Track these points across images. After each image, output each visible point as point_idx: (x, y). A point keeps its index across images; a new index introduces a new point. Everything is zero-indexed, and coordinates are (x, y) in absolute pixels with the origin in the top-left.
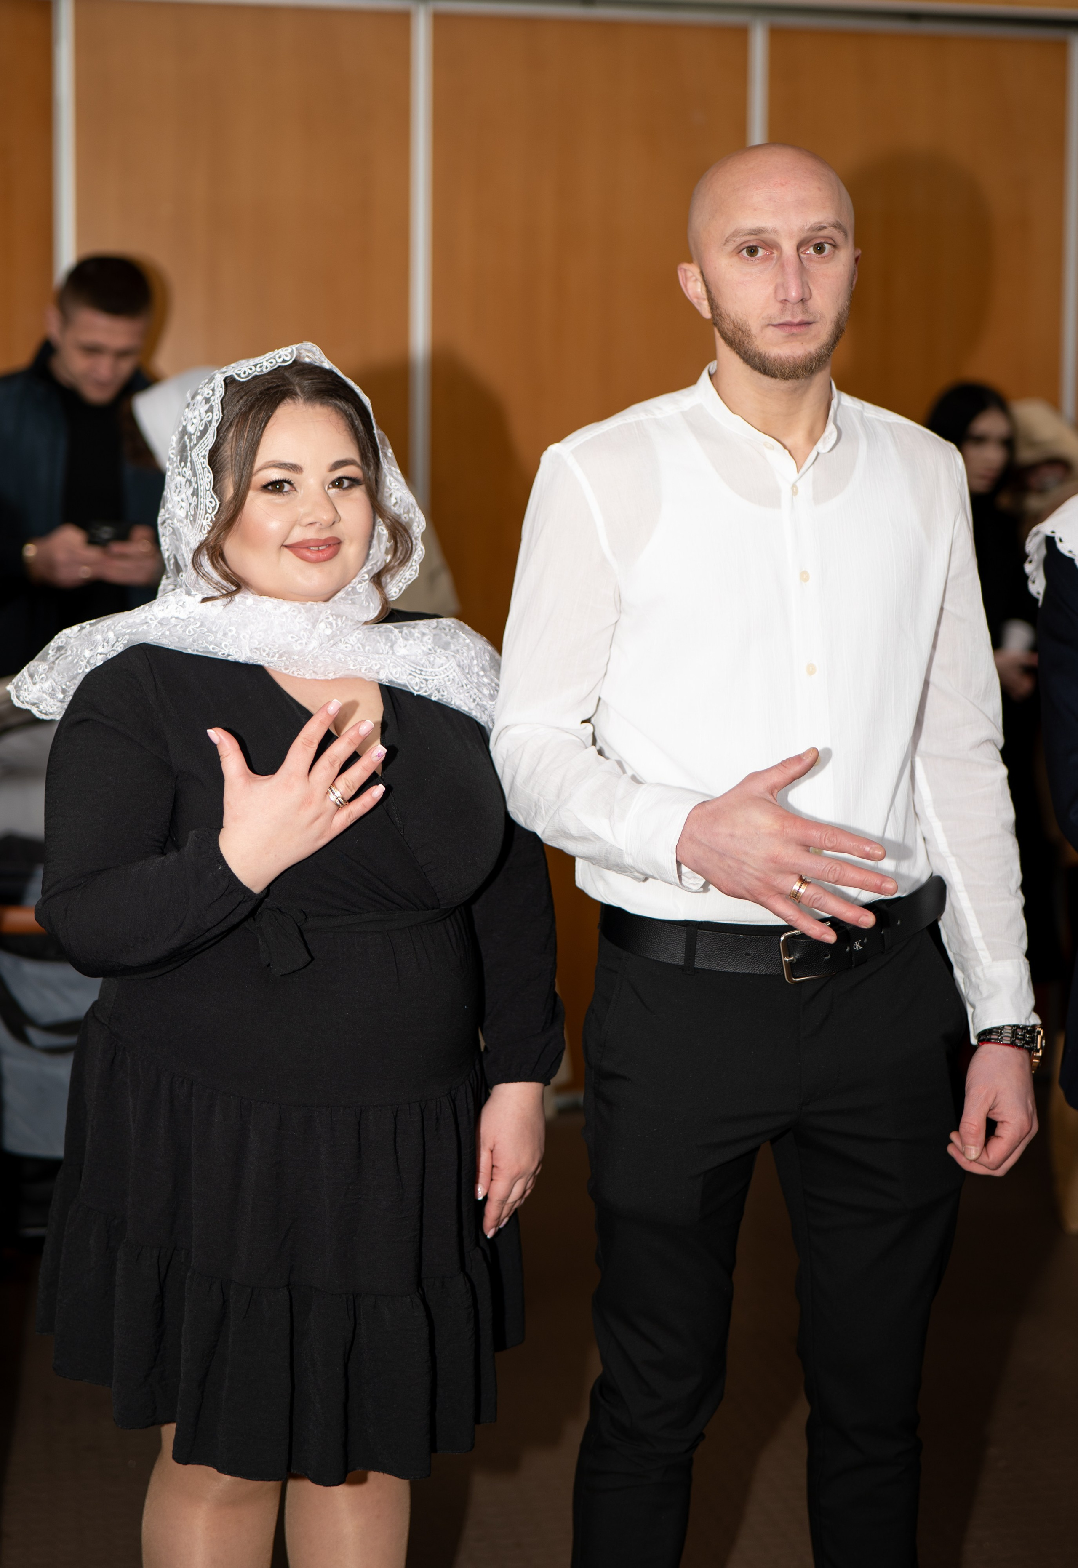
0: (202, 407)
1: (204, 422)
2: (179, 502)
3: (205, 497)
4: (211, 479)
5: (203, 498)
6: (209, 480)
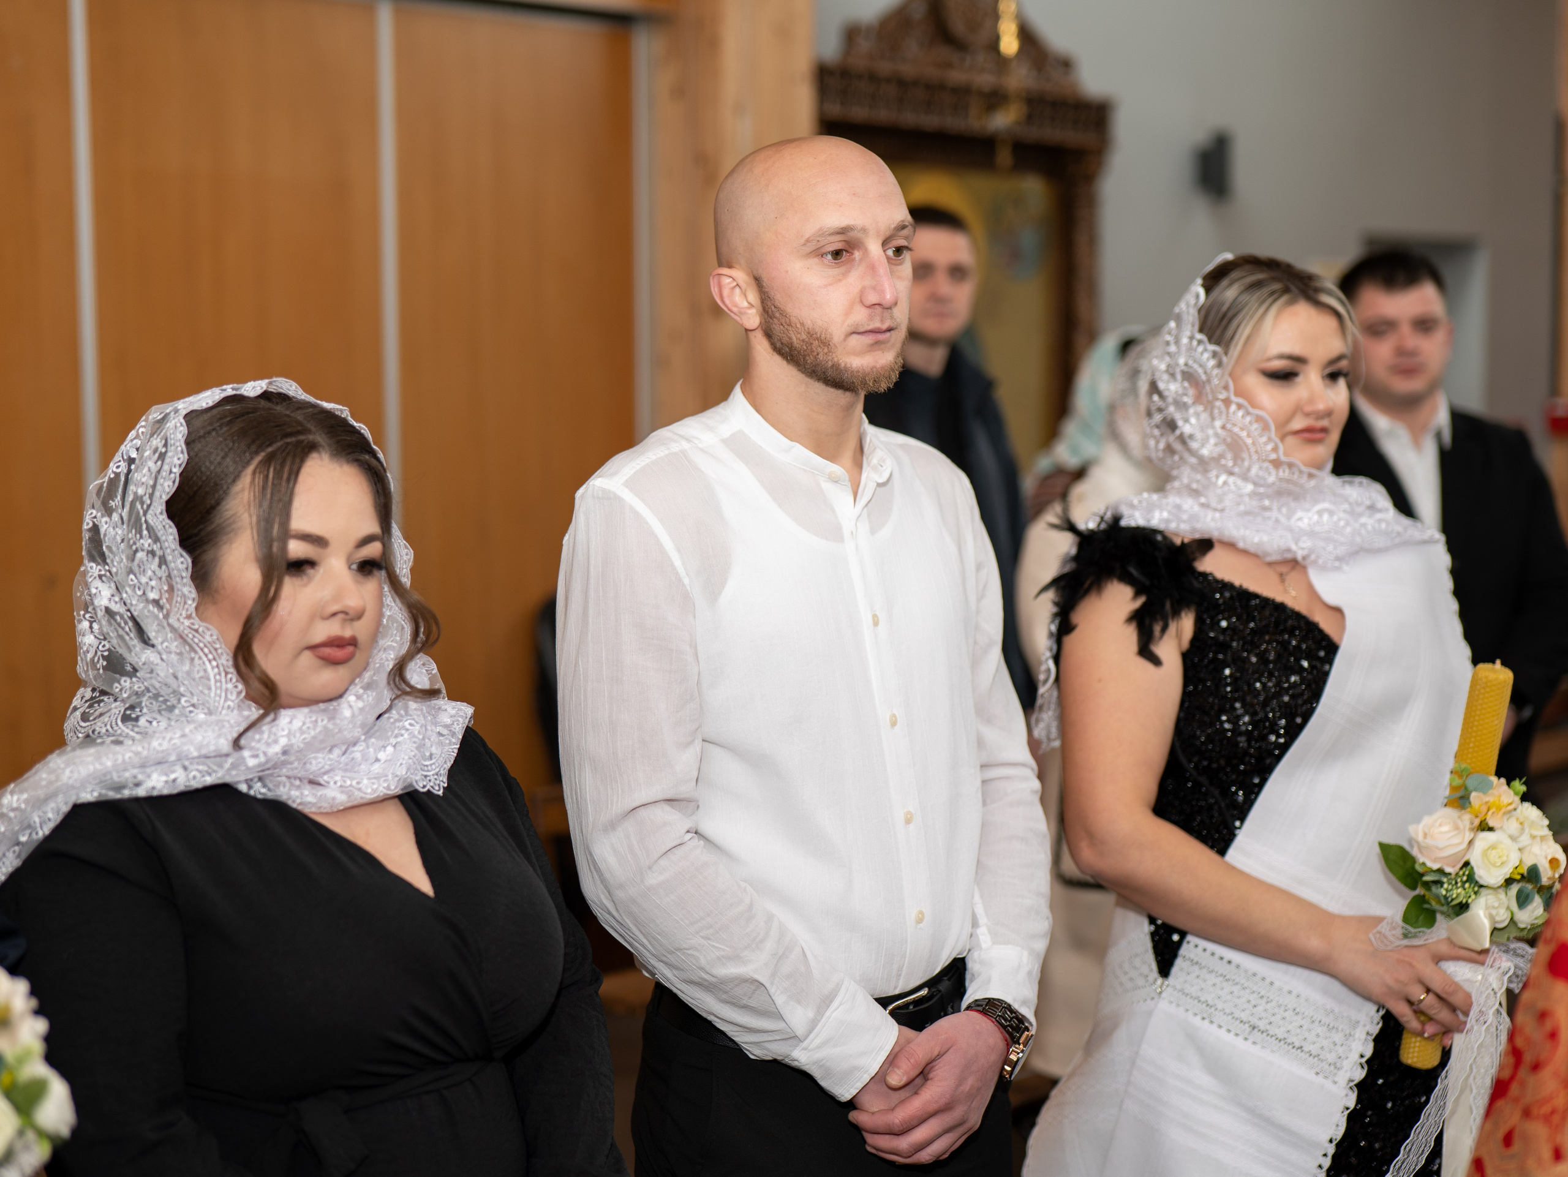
1: (154, 474)
4: (175, 535)
5: (173, 562)
6: (173, 537)
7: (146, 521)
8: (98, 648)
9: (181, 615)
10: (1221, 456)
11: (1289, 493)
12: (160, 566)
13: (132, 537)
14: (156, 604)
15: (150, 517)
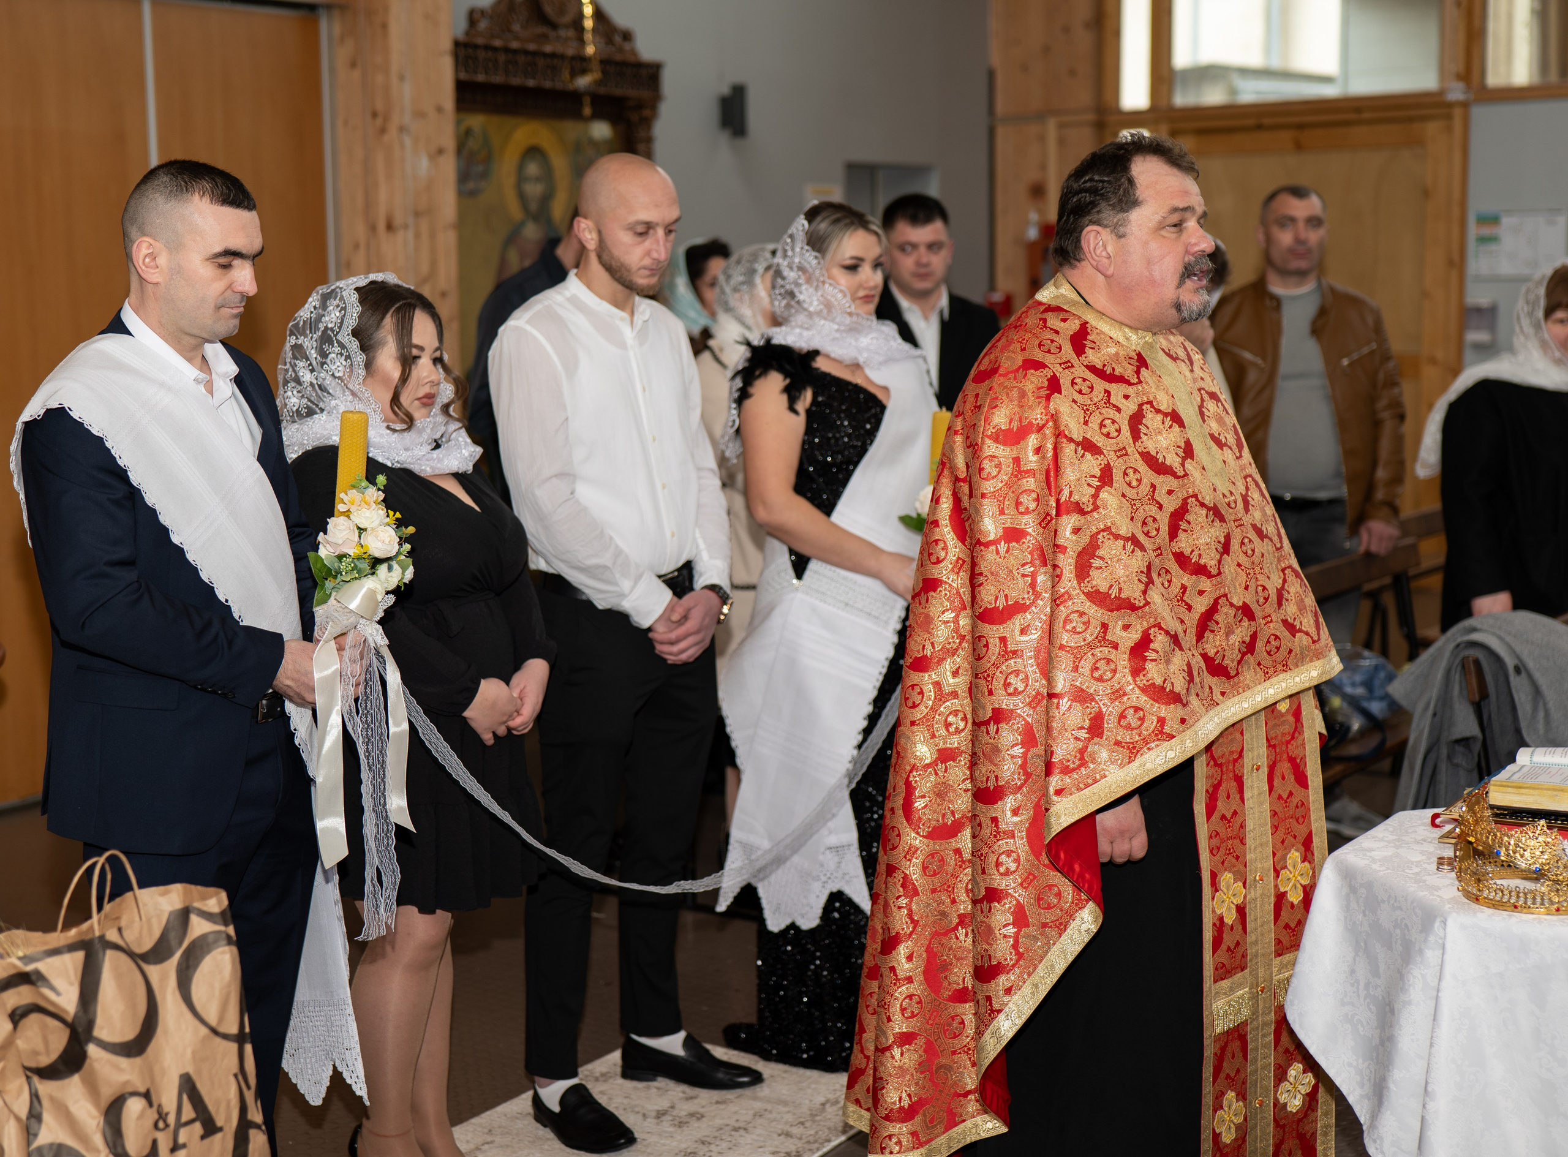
0: (335, 310)
1: (340, 317)
2: (336, 369)
3: (356, 357)
4: (357, 345)
7: (336, 339)
8: (300, 404)
9: (356, 384)
10: (821, 311)
11: (854, 330)
12: (346, 360)
13: (325, 347)
14: (339, 378)
15: (339, 337)
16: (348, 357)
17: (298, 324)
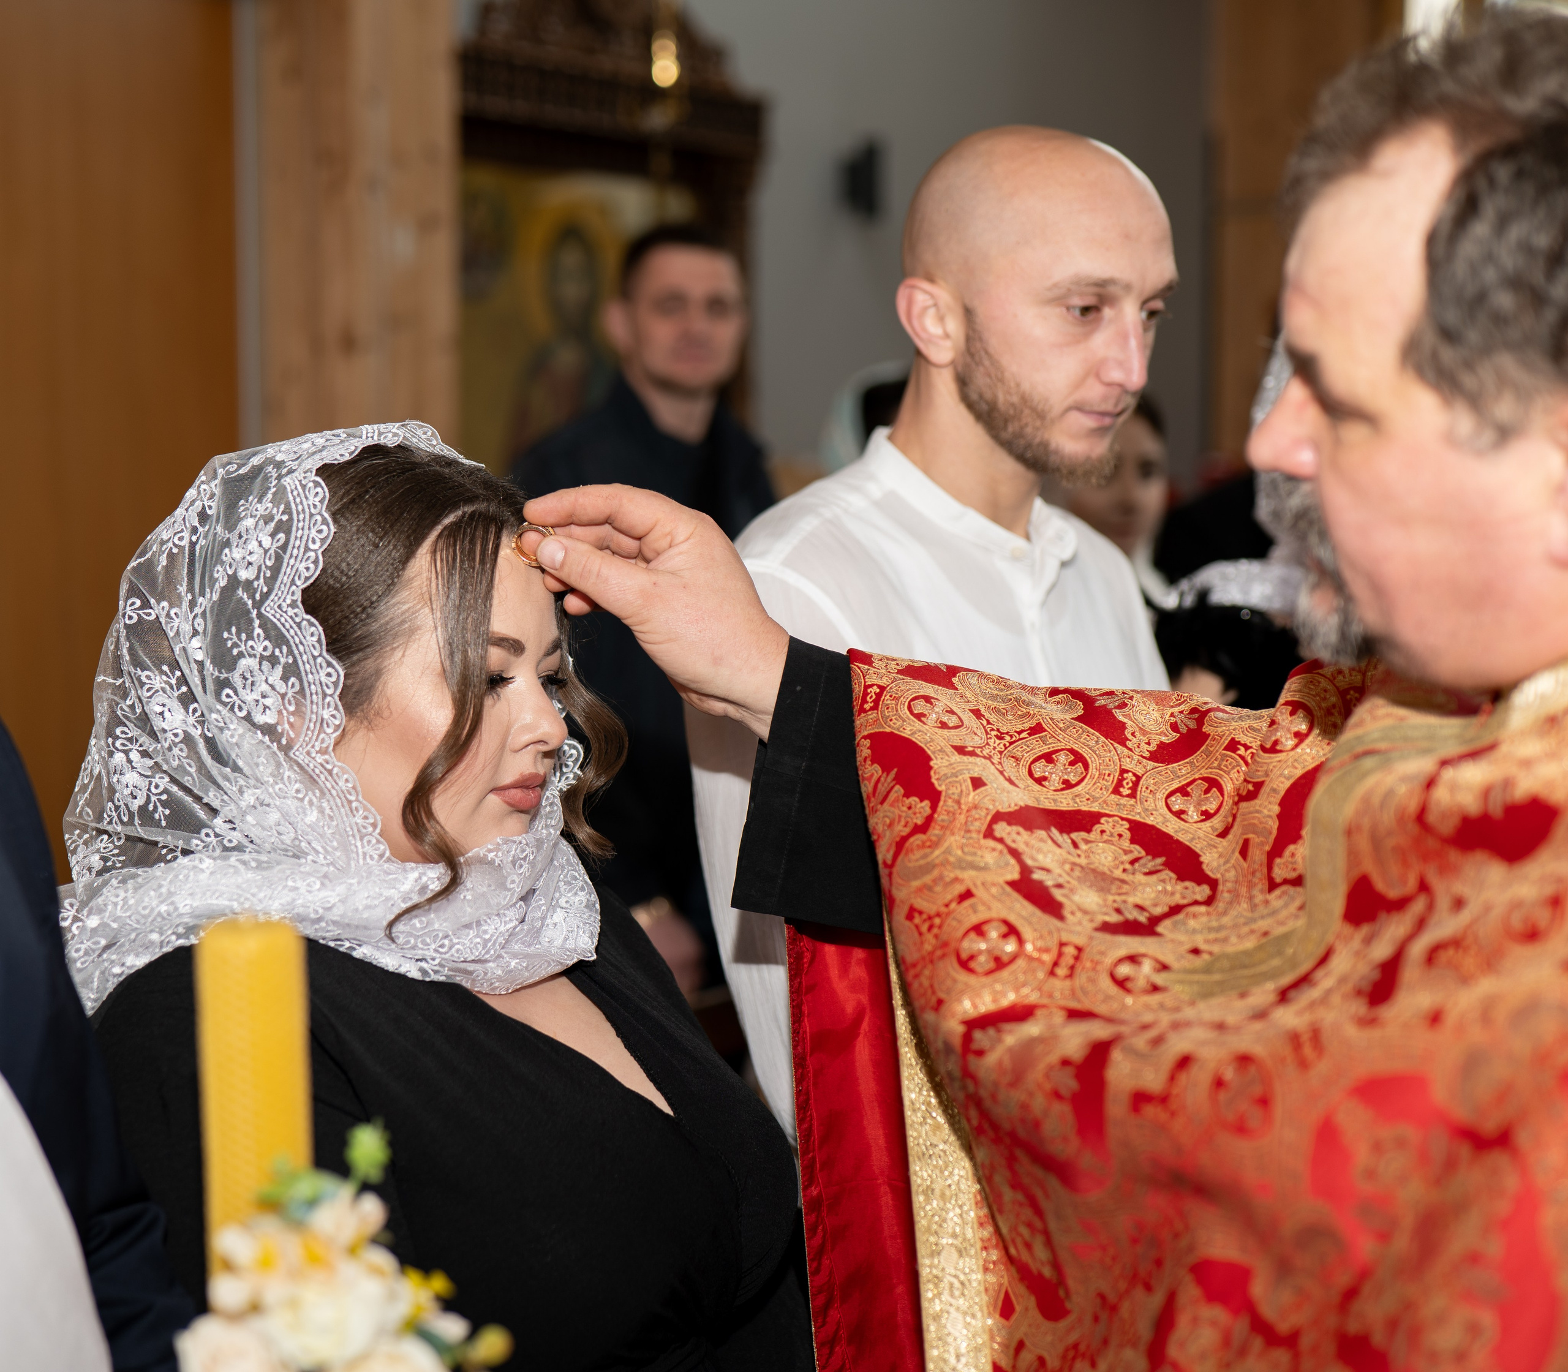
0: (261, 530)
1: (272, 551)
2: (257, 701)
3: (314, 671)
4: (319, 635)
5: (312, 674)
6: (315, 638)
7: (260, 615)
8: (149, 790)
9: (313, 747)
12: (285, 678)
13: (230, 636)
14: (269, 730)
15: (269, 610)
16: (291, 671)
17: (150, 565)
